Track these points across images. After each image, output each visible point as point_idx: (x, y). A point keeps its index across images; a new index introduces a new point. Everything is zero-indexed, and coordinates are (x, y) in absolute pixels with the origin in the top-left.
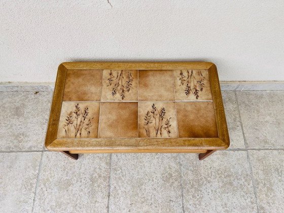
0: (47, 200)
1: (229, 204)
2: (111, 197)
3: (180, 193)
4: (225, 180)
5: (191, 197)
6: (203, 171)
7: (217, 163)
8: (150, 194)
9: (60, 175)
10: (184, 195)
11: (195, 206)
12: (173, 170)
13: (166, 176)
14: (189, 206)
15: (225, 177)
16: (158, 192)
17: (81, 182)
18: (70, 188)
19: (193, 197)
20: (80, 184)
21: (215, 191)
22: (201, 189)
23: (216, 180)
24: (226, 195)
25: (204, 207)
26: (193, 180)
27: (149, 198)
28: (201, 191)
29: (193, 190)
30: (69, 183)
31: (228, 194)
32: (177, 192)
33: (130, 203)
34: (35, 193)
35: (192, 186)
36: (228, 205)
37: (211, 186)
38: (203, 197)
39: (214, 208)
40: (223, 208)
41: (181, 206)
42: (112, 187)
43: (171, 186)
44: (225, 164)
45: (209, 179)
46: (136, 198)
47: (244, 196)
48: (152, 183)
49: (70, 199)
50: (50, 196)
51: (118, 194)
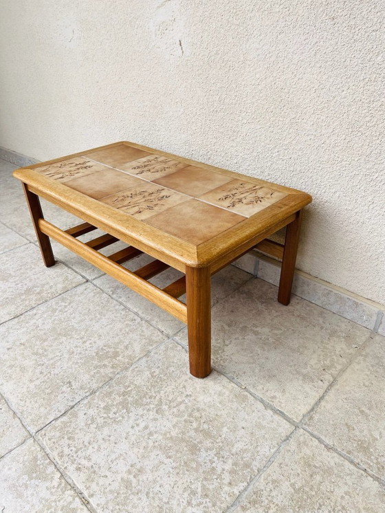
1: (148, 476)
2: (16, 319)
3: (95, 386)
4: (192, 433)
5: (102, 406)
6: (169, 389)
8: (58, 354)
9: (12, 266)
10: (97, 394)
11: (90, 422)
12: (129, 352)
13: (108, 352)
15: (196, 430)
16: (70, 359)
17: (17, 284)
19: (107, 408)
20: (13, 286)
21: (151, 434)
22: (133, 409)
23: (175, 420)
24: (162, 457)
26: (137, 387)
27: (51, 356)
28: (128, 412)
29: (119, 399)
30: (5, 278)
31: (167, 461)
32: (94, 381)
33: (22, 341)
35: (126, 394)
36: (143, 477)
37: (155, 420)
38: (120, 421)
39: (113, 457)
40: (129, 472)
41: (72, 404)
42: (35, 311)
43: (96, 367)
44: (223, 413)
45: (164, 407)
46: (38, 343)
47: (194, 493)
48: (80, 344)
51: (27, 323)
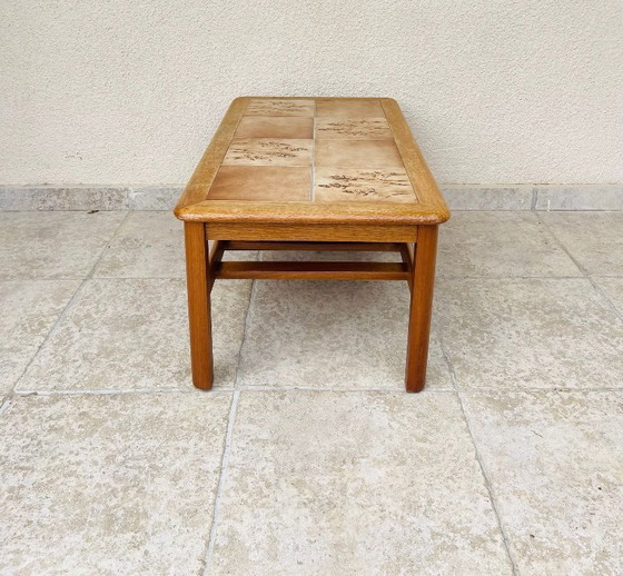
0: (77, 346)
2: (248, 341)
4: (548, 317)
7: (521, 295)
9: (119, 309)
11: (478, 355)
14: (462, 356)
16: (373, 334)
17: (172, 318)
18: (143, 327)
19: (471, 341)
20: (170, 321)
21: (527, 333)
22: (488, 330)
23: (525, 317)
24: (557, 338)
25: (503, 356)
26: (464, 317)
28: (488, 333)
29: (467, 331)
30: (140, 321)
31: (563, 338)
33: (299, 349)
34: (47, 338)
35: (465, 326)
36: (569, 354)
37: (514, 325)
38: (495, 341)
39: (532, 359)
40: (557, 358)
44: (541, 296)
45: (505, 315)
46: (317, 342)
47: (606, 341)
48: (358, 321)
49: (139, 343)
50: (85, 340)
51: (269, 336)
